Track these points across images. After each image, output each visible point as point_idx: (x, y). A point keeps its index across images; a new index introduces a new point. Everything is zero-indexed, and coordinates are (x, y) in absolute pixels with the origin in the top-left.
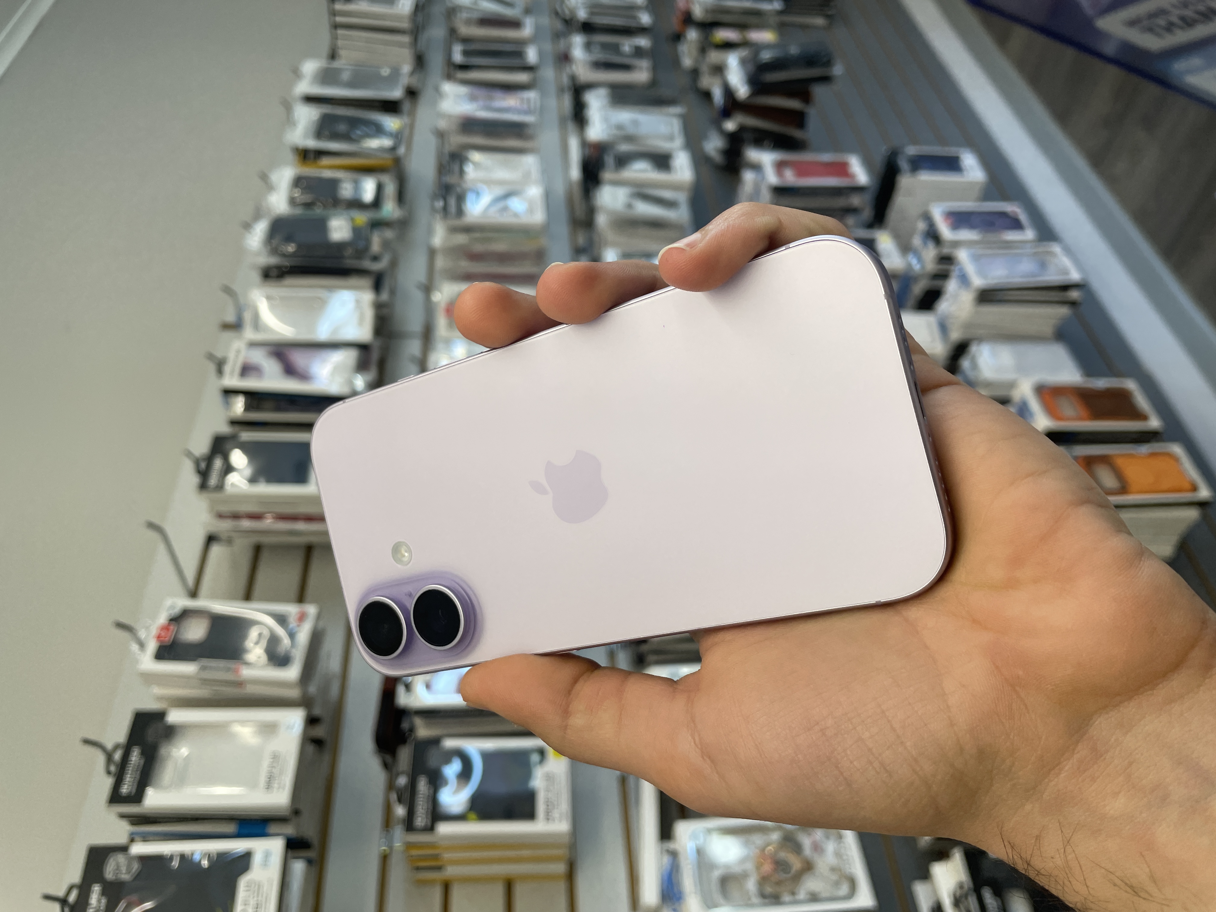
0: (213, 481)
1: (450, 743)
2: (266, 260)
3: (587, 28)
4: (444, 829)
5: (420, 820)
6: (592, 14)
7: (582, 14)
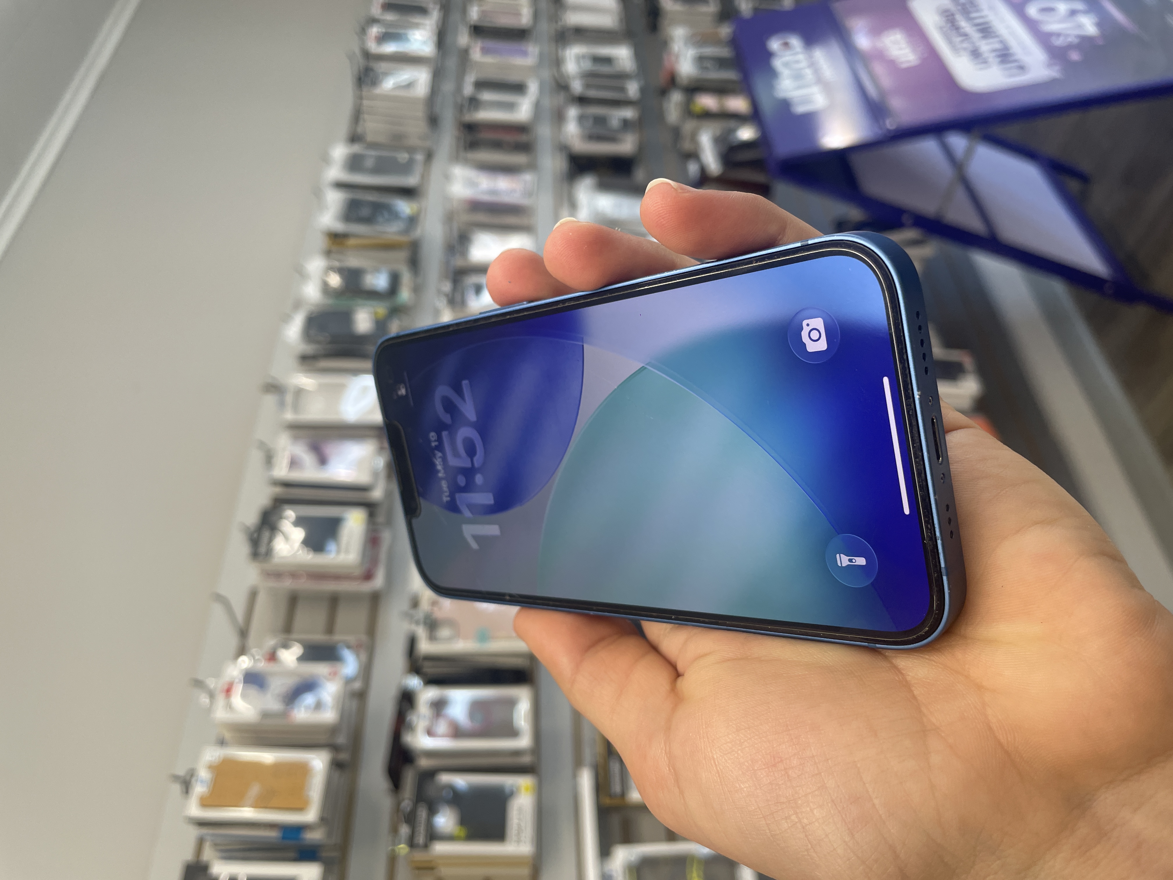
0: (263, 549)
1: (445, 778)
2: (304, 348)
3: (582, 100)
4: (440, 848)
5: (421, 839)
6: (588, 86)
7: (577, 87)
